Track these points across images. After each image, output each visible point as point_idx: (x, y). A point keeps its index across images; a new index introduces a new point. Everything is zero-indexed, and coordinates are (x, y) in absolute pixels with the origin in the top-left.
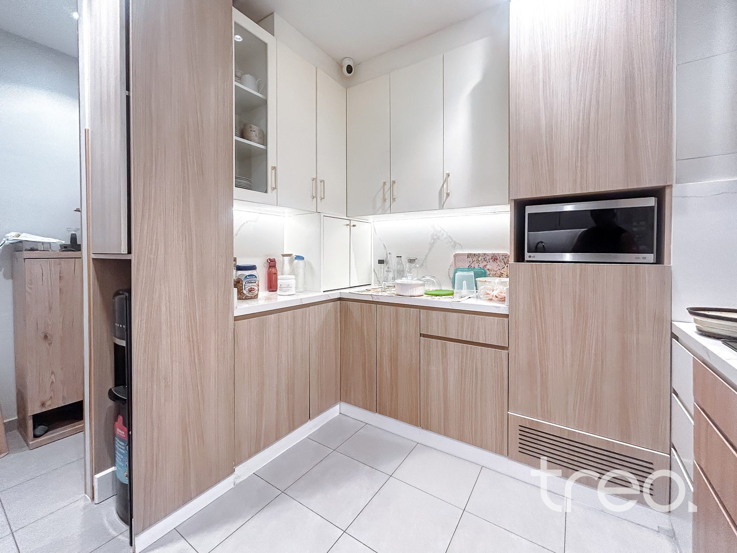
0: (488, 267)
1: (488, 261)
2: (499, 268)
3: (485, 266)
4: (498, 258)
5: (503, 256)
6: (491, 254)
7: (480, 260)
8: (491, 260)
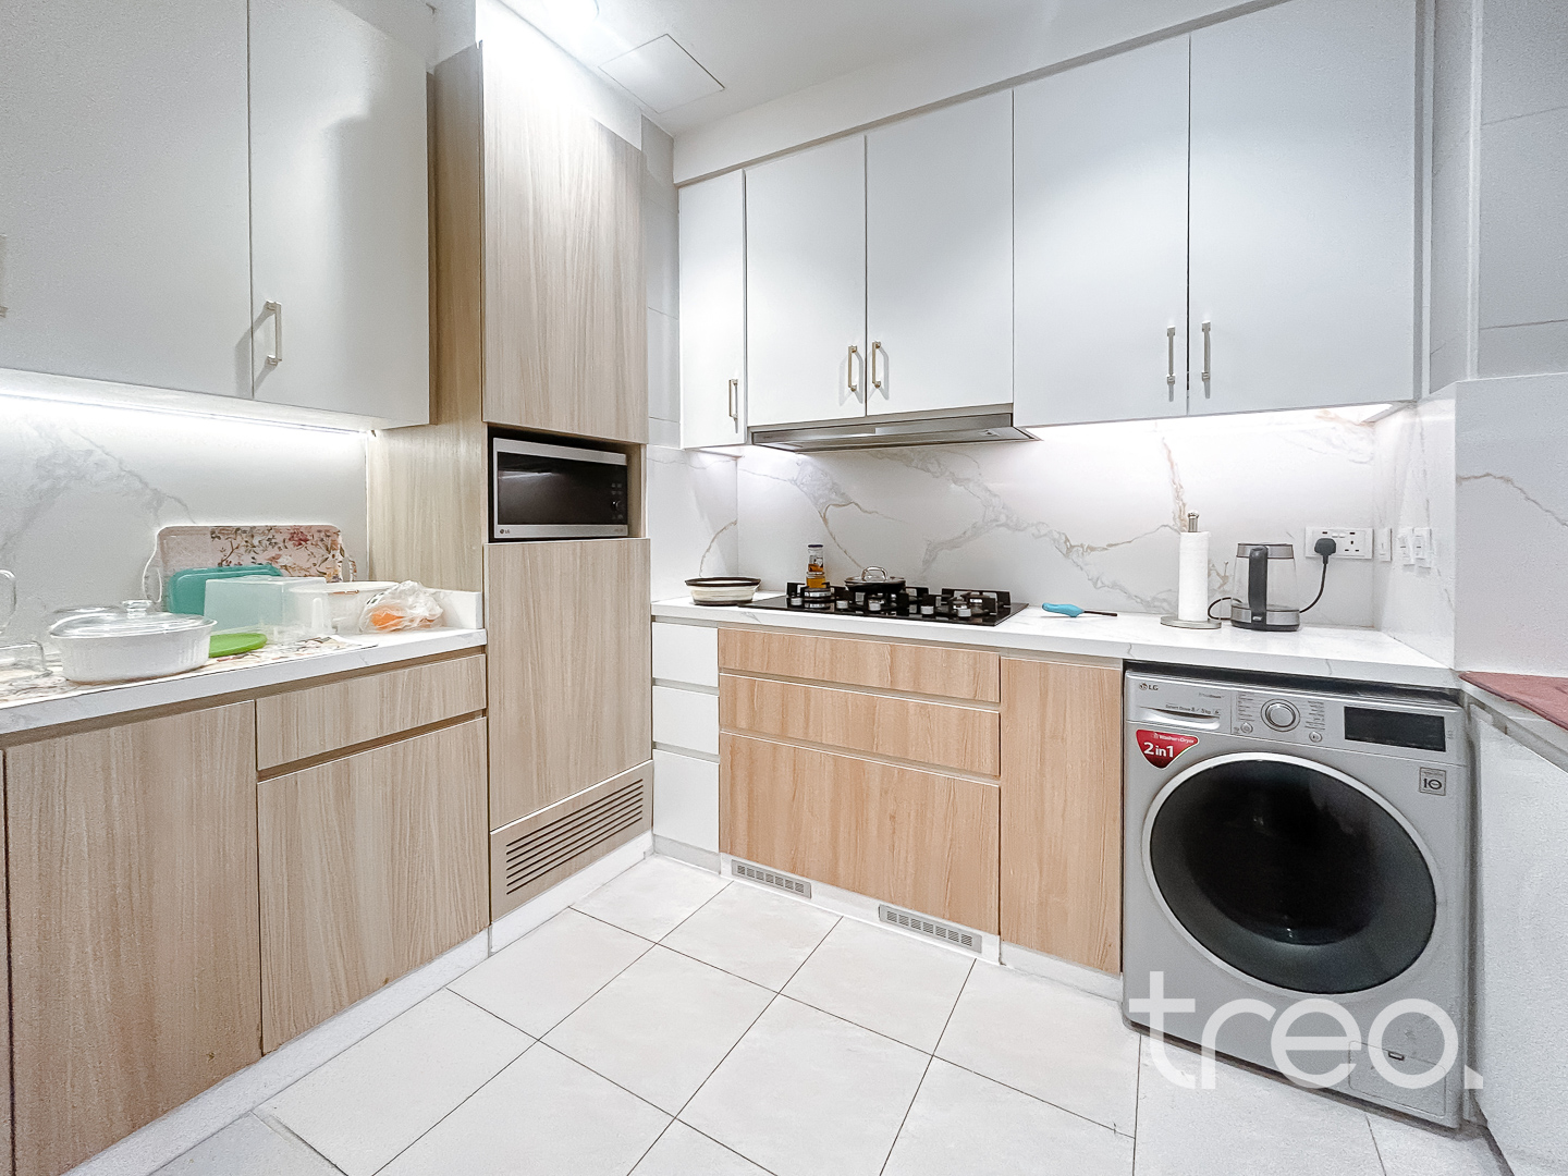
0: (283, 561)
1: (281, 545)
2: (313, 560)
3: (274, 559)
4: (309, 537)
5: (319, 531)
6: (288, 529)
7: (256, 542)
8: (290, 544)
